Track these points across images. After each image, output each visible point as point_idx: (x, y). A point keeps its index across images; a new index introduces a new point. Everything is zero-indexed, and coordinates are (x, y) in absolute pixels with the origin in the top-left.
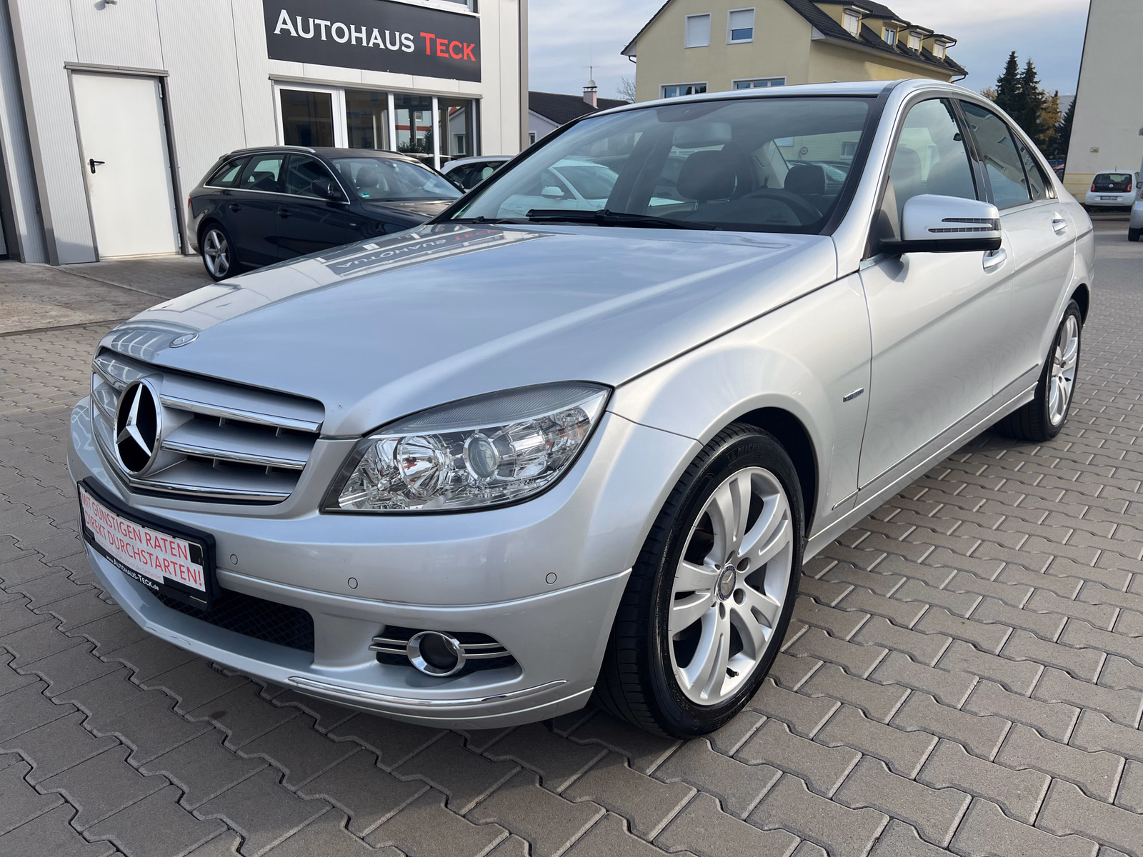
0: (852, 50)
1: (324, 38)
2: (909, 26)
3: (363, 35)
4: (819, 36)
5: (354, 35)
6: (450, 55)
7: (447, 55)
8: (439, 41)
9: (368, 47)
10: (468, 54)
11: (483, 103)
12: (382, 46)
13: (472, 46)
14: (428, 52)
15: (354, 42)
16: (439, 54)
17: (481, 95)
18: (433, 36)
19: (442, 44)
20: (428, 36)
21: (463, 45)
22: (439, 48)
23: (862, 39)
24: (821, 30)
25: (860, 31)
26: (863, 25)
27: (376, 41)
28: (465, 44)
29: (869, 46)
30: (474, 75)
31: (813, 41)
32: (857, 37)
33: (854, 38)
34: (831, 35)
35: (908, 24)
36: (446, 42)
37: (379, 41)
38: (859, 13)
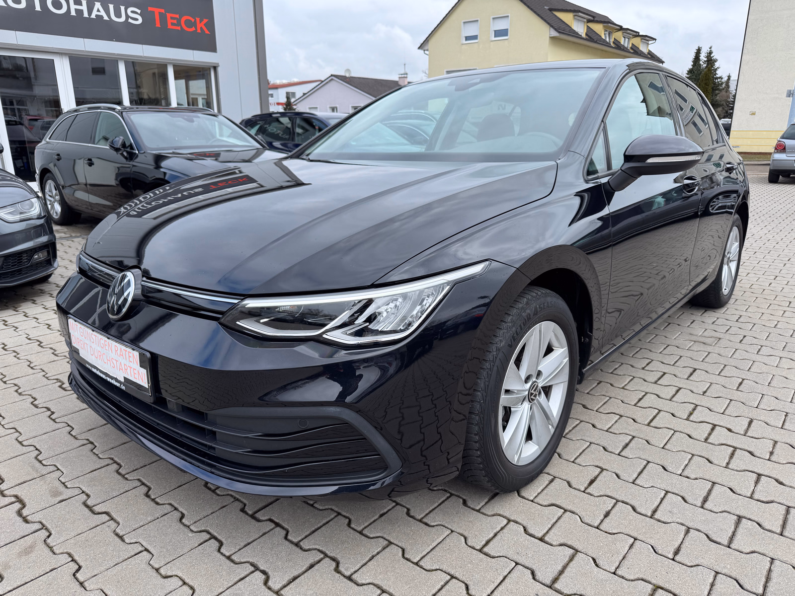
0: (580, 44)
1: (38, 8)
2: (621, 28)
3: (84, 7)
4: (554, 33)
5: (73, 7)
6: (181, 27)
7: (179, 28)
8: (169, 15)
9: (89, 19)
10: (201, 28)
11: (219, 70)
12: (106, 18)
13: (205, 21)
14: (158, 25)
15: (73, 13)
16: (170, 26)
17: (218, 64)
18: (163, 11)
19: (172, 18)
20: (157, 11)
21: (195, 20)
22: (169, 21)
23: (587, 37)
24: (556, 30)
25: (585, 31)
26: (588, 26)
27: (98, 13)
28: (198, 19)
29: (592, 41)
30: (210, 46)
31: (550, 37)
32: (584, 35)
33: (581, 36)
34: (563, 33)
35: (621, 27)
36: (177, 16)
37: (103, 13)
38: (585, 18)
